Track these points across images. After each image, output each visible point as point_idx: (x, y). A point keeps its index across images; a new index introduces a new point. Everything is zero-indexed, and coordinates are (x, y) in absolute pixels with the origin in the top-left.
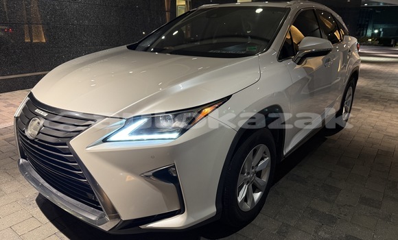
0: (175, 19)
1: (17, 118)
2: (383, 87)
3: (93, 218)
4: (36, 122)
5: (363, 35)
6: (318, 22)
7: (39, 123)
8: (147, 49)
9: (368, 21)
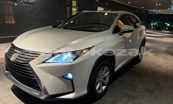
0: (72, 16)
1: (6, 54)
2: (157, 46)
3: (37, 94)
4: (15, 55)
5: (149, 25)
6: (129, 19)
7: (16, 55)
8: (60, 28)
9: (151, 20)
